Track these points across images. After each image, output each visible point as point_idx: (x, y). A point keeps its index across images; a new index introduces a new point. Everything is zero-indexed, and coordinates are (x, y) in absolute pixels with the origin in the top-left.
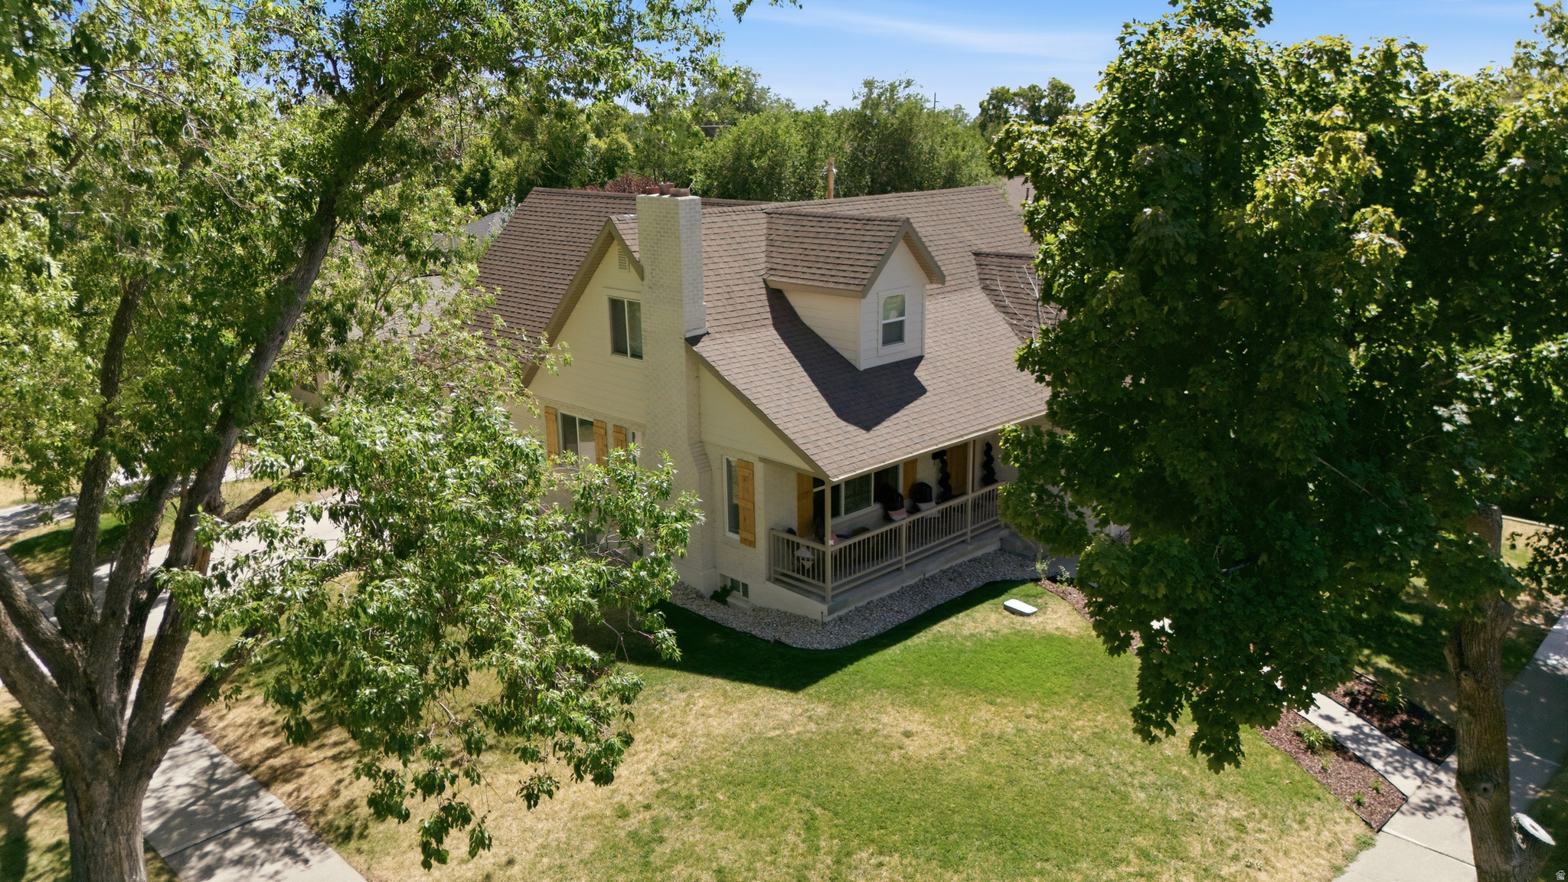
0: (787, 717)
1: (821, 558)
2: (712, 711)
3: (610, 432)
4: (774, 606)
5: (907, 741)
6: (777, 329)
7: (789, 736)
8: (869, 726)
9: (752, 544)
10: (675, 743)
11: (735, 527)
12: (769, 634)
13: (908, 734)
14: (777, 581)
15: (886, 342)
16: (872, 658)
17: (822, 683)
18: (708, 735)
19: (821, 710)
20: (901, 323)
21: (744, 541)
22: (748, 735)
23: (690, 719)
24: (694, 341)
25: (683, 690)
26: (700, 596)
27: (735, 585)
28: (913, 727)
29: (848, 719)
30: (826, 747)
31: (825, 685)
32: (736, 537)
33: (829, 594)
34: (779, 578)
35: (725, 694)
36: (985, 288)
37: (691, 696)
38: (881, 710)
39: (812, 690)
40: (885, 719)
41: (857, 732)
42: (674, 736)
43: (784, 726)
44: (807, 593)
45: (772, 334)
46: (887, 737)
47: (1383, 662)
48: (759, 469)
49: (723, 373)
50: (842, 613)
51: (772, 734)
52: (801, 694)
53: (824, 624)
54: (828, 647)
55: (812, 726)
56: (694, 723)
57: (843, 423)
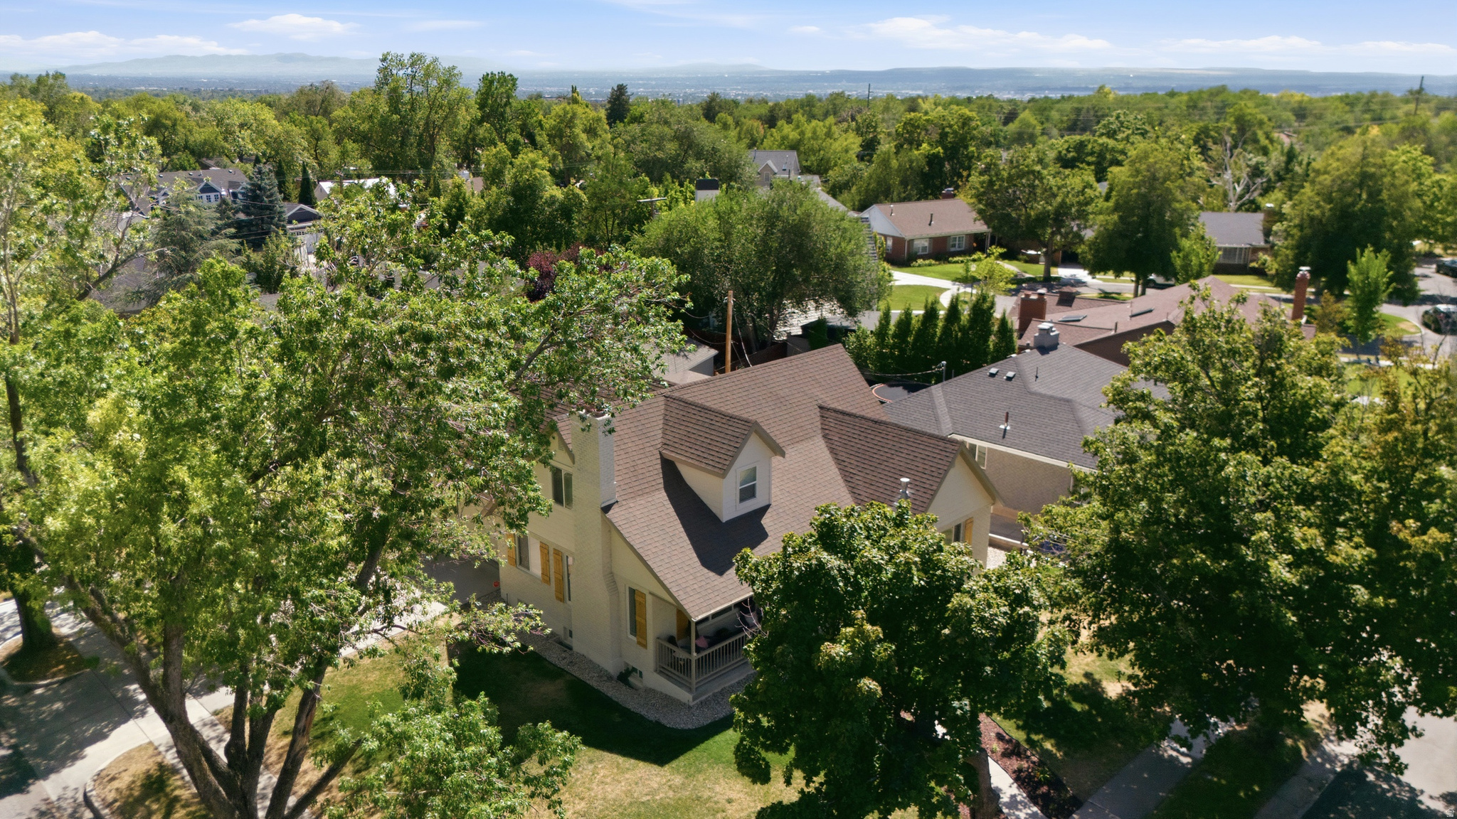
0: (656, 786)
1: (688, 662)
2: (608, 780)
3: (551, 552)
4: (658, 689)
5: (728, 806)
6: (666, 491)
7: (654, 801)
8: (706, 794)
9: (645, 646)
10: (583, 804)
11: (634, 630)
12: (652, 715)
13: (730, 801)
14: (661, 673)
15: (742, 499)
16: (717, 738)
17: (682, 758)
18: (604, 799)
19: (678, 780)
20: (754, 486)
21: (639, 643)
22: (629, 800)
23: (594, 786)
24: (606, 509)
25: (591, 762)
26: (610, 678)
27: (634, 670)
28: (733, 795)
29: (695, 788)
30: (677, 810)
31: (681, 761)
32: (634, 639)
33: (694, 686)
34: (661, 671)
35: (618, 766)
36: (825, 437)
37: (596, 767)
38: (716, 782)
39: (674, 764)
40: (718, 789)
41: (698, 798)
42: (582, 799)
43: (653, 792)
44: (680, 684)
45: (663, 495)
46: (716, 803)
47: (1048, 745)
48: (649, 598)
49: (626, 535)
50: (703, 698)
51: (645, 799)
52: (667, 767)
53: (690, 708)
54: (690, 726)
55: (671, 794)
56: (597, 790)
57: (706, 571)
